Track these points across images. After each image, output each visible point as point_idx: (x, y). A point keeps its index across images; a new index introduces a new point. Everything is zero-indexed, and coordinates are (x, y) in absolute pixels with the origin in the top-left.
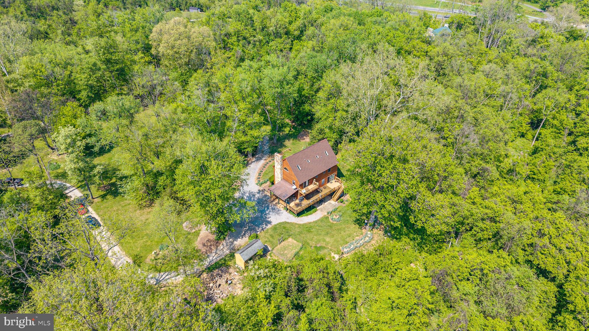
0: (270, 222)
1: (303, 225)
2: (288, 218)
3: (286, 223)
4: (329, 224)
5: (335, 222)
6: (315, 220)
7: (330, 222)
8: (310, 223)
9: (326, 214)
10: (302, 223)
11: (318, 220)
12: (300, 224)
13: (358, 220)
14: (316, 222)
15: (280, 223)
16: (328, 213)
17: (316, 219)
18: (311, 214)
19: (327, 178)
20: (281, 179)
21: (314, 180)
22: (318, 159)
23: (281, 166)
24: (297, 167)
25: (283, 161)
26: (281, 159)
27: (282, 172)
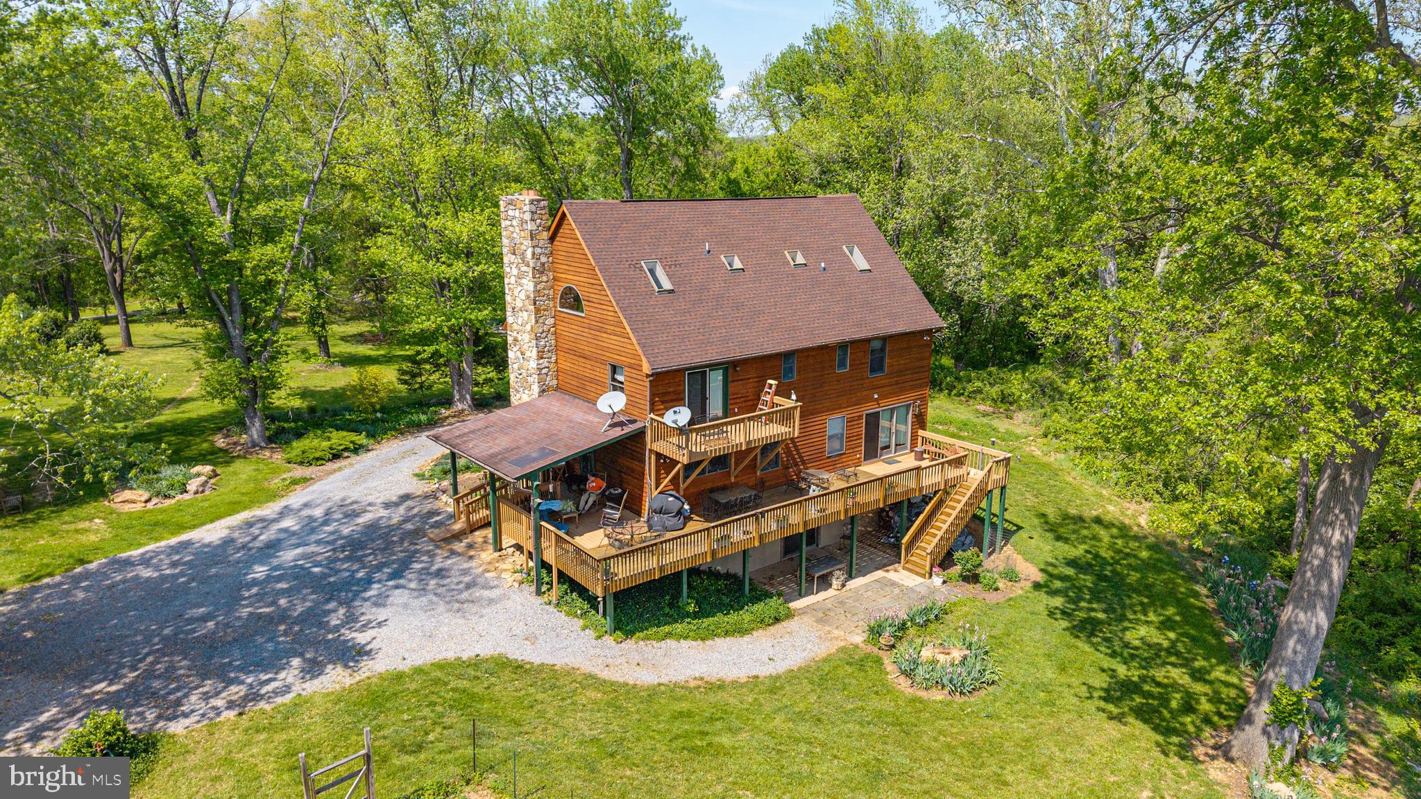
0: (351, 655)
1: (652, 693)
2: (531, 639)
3: (503, 664)
4: (887, 705)
5: (938, 696)
6: (765, 670)
7: (889, 690)
8: (721, 686)
9: (858, 638)
10: (646, 678)
11: (792, 676)
12: (630, 690)
13: (1128, 688)
14: (775, 685)
15: (440, 666)
16: (875, 632)
17: (780, 667)
18: (741, 631)
19: (860, 417)
20: (544, 391)
21: (770, 381)
22: (799, 271)
23: (536, 284)
24: (641, 269)
25: (552, 239)
26: (536, 217)
27: (545, 328)
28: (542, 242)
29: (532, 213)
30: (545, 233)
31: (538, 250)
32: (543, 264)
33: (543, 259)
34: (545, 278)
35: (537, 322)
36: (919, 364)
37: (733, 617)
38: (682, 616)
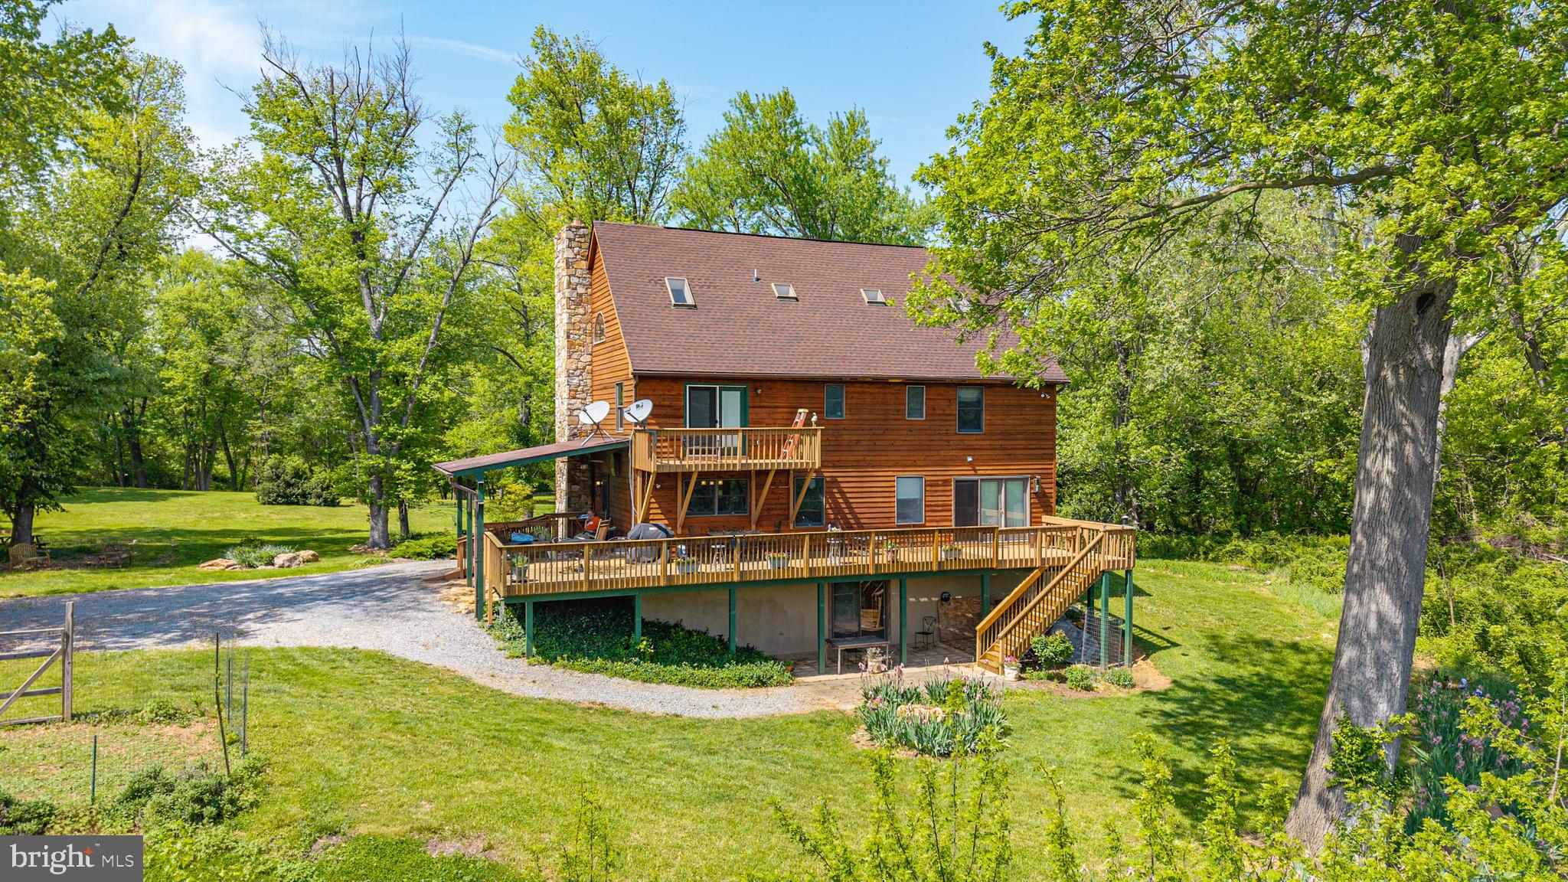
2: (430, 646)
6: (696, 713)
9: (851, 706)
17: (721, 715)
18: (703, 684)
19: (946, 483)
20: (574, 435)
21: (800, 410)
22: (874, 308)
23: (571, 316)
24: (663, 285)
25: (591, 268)
26: (574, 244)
27: (580, 365)
28: (579, 272)
29: (570, 240)
30: (584, 262)
31: (574, 280)
32: (580, 295)
33: (581, 290)
34: (581, 311)
35: (570, 357)
36: (1038, 428)
37: (705, 672)
38: (630, 652)
